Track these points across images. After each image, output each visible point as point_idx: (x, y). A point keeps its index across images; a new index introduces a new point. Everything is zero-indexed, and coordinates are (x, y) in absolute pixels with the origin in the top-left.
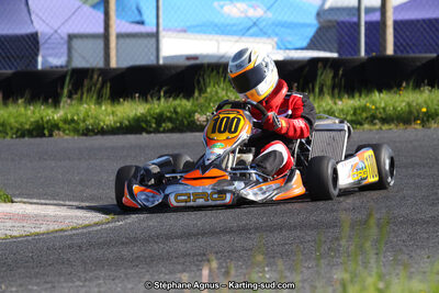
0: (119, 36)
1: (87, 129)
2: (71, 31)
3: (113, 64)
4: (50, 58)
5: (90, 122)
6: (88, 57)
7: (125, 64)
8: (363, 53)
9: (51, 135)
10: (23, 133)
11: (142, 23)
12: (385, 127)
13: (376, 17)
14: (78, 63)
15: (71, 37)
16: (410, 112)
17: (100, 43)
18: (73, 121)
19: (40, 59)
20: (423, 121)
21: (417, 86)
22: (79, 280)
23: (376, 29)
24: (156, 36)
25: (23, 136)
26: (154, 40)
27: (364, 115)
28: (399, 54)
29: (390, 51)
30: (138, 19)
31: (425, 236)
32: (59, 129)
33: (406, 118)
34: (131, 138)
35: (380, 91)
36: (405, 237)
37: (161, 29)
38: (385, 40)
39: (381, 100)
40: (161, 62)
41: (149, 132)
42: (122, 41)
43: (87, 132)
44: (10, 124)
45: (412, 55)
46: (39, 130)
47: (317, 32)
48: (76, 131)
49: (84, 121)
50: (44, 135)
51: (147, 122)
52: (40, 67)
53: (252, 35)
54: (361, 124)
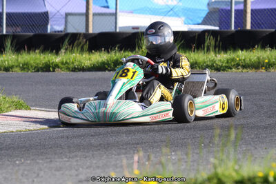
0: (94, 15)
1: (75, 68)
2: (67, 11)
3: (91, 31)
4: (55, 27)
5: (76, 64)
6: (76, 27)
7: (98, 31)
8: (233, 28)
9: (54, 71)
10: (38, 69)
11: (108, 7)
12: (245, 70)
13: (241, 7)
14: (71, 30)
15: (67, 15)
16: (259, 63)
17: (84, 18)
18: (66, 63)
19: (49, 27)
20: (266, 67)
21: (263, 47)
22: (66, 157)
23: (241, 14)
24: (115, 15)
25: (38, 71)
26: (114, 17)
27: (233, 63)
28: (254, 29)
29: (249, 27)
30: (106, 5)
31: (265, 135)
32: (59, 67)
33: (257, 66)
34: (100, 74)
35: (242, 50)
36: (253, 136)
37: (118, 11)
38: (246, 21)
39: (242, 55)
40: (118, 30)
41: (110, 71)
42: (96, 17)
43: (74, 70)
44: (31, 64)
45: (261, 30)
46: (47, 68)
47: (207, 15)
48: (68, 69)
49: (73, 63)
50: (50, 71)
51: (108, 65)
52: (49, 31)
53: (170, 16)
54: (231, 68)
